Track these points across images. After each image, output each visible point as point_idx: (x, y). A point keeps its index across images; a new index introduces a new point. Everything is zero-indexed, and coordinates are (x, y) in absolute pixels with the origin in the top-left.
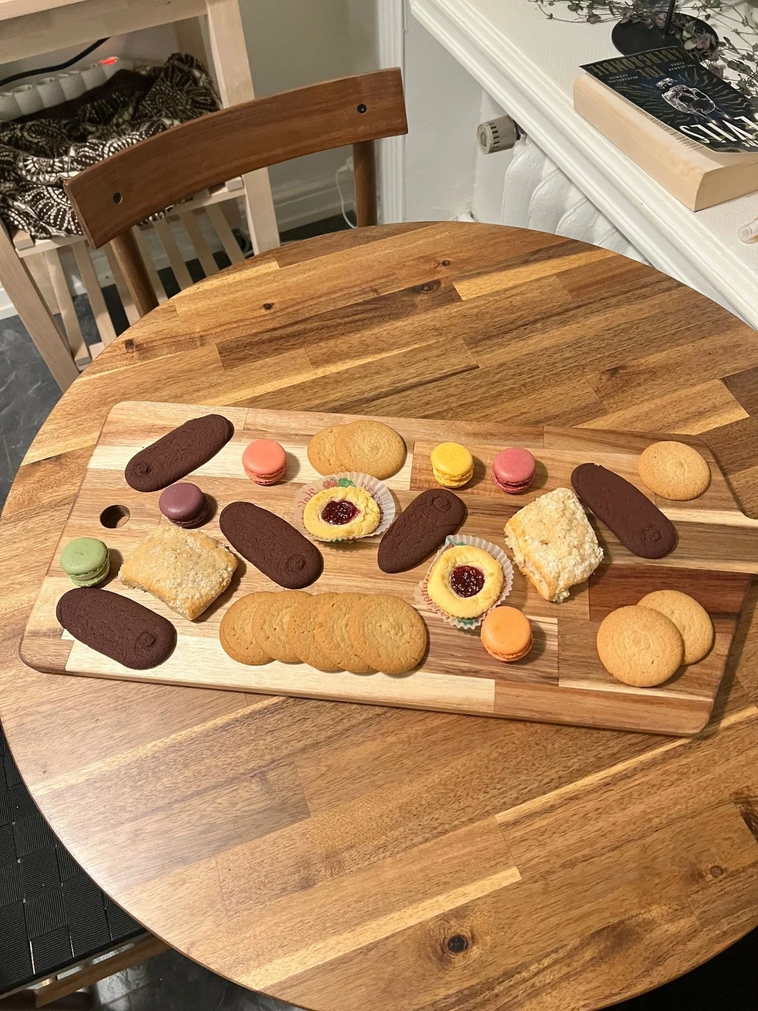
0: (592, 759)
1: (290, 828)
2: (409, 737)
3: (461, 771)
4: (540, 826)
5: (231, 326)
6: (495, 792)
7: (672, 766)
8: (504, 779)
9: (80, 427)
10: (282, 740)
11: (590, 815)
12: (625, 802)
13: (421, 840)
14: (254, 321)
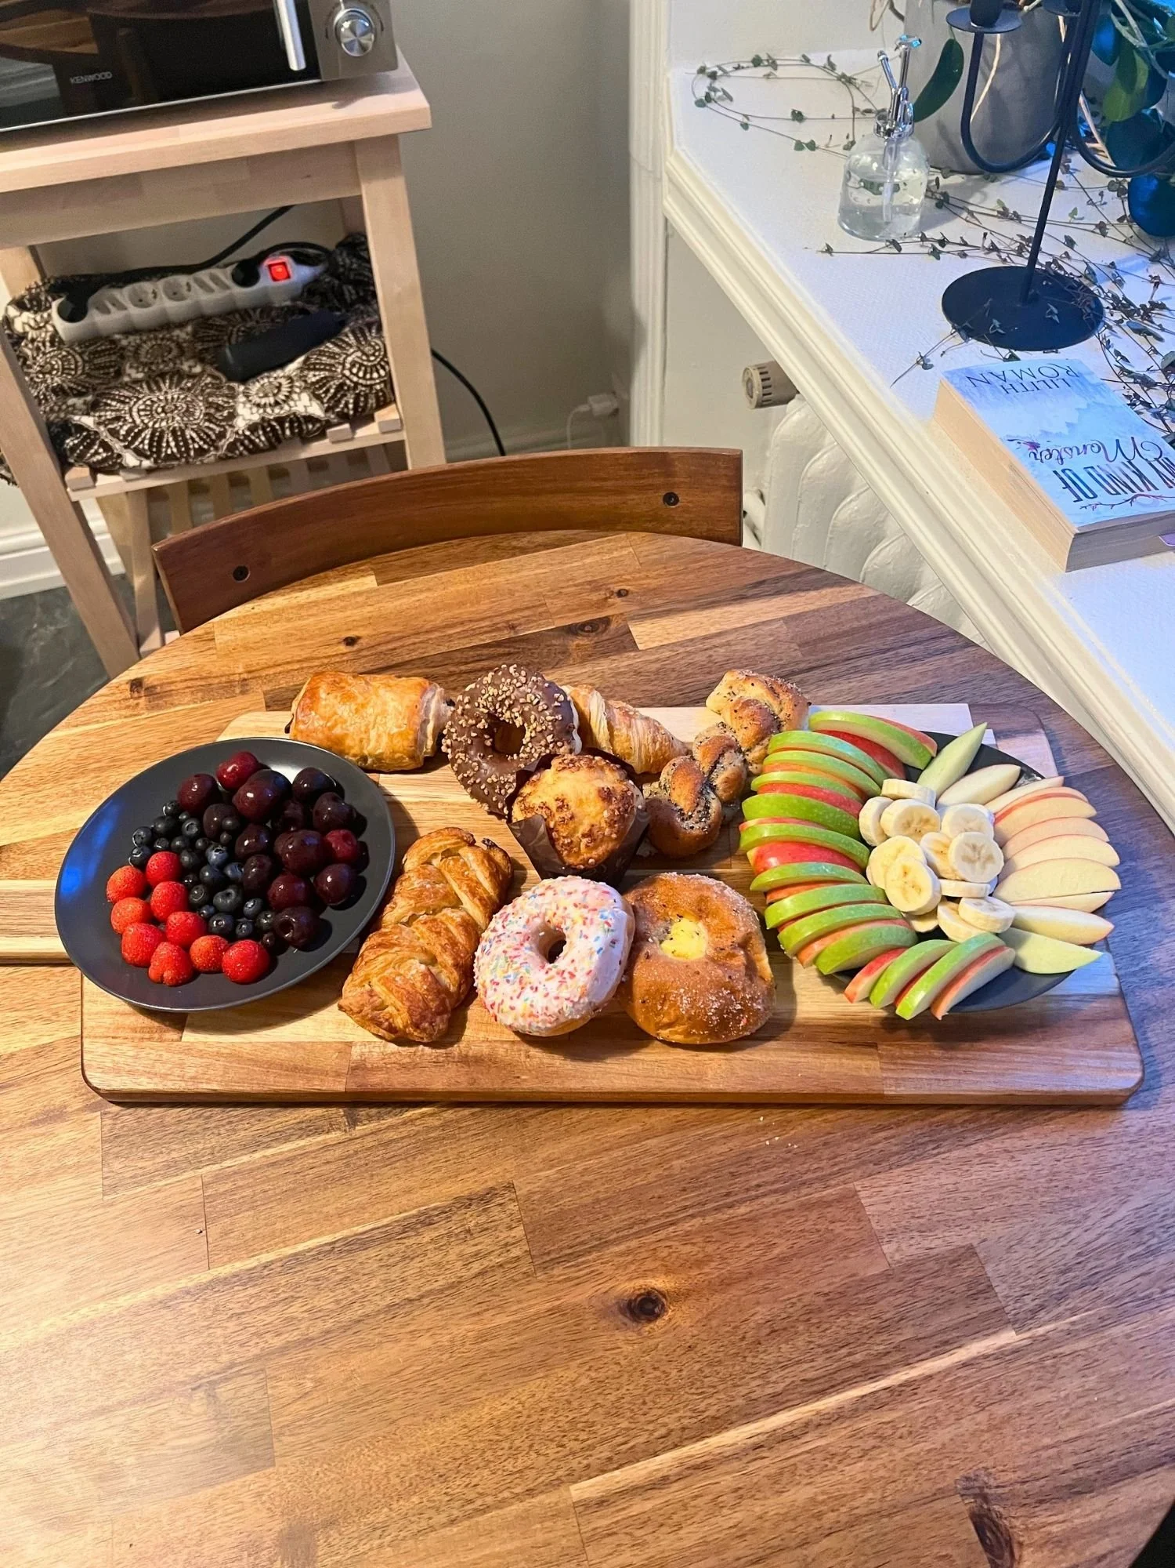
0: (740, 1401)
1: (238, 1482)
2: (452, 1341)
3: (526, 1405)
4: (642, 1510)
5: (289, 667)
6: (576, 1446)
7: (867, 1423)
8: (593, 1424)
9: (40, 806)
10: (253, 1330)
11: (724, 1498)
12: (784, 1481)
13: (445, 1520)
14: (326, 661)
